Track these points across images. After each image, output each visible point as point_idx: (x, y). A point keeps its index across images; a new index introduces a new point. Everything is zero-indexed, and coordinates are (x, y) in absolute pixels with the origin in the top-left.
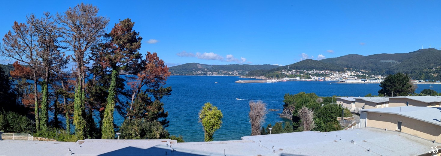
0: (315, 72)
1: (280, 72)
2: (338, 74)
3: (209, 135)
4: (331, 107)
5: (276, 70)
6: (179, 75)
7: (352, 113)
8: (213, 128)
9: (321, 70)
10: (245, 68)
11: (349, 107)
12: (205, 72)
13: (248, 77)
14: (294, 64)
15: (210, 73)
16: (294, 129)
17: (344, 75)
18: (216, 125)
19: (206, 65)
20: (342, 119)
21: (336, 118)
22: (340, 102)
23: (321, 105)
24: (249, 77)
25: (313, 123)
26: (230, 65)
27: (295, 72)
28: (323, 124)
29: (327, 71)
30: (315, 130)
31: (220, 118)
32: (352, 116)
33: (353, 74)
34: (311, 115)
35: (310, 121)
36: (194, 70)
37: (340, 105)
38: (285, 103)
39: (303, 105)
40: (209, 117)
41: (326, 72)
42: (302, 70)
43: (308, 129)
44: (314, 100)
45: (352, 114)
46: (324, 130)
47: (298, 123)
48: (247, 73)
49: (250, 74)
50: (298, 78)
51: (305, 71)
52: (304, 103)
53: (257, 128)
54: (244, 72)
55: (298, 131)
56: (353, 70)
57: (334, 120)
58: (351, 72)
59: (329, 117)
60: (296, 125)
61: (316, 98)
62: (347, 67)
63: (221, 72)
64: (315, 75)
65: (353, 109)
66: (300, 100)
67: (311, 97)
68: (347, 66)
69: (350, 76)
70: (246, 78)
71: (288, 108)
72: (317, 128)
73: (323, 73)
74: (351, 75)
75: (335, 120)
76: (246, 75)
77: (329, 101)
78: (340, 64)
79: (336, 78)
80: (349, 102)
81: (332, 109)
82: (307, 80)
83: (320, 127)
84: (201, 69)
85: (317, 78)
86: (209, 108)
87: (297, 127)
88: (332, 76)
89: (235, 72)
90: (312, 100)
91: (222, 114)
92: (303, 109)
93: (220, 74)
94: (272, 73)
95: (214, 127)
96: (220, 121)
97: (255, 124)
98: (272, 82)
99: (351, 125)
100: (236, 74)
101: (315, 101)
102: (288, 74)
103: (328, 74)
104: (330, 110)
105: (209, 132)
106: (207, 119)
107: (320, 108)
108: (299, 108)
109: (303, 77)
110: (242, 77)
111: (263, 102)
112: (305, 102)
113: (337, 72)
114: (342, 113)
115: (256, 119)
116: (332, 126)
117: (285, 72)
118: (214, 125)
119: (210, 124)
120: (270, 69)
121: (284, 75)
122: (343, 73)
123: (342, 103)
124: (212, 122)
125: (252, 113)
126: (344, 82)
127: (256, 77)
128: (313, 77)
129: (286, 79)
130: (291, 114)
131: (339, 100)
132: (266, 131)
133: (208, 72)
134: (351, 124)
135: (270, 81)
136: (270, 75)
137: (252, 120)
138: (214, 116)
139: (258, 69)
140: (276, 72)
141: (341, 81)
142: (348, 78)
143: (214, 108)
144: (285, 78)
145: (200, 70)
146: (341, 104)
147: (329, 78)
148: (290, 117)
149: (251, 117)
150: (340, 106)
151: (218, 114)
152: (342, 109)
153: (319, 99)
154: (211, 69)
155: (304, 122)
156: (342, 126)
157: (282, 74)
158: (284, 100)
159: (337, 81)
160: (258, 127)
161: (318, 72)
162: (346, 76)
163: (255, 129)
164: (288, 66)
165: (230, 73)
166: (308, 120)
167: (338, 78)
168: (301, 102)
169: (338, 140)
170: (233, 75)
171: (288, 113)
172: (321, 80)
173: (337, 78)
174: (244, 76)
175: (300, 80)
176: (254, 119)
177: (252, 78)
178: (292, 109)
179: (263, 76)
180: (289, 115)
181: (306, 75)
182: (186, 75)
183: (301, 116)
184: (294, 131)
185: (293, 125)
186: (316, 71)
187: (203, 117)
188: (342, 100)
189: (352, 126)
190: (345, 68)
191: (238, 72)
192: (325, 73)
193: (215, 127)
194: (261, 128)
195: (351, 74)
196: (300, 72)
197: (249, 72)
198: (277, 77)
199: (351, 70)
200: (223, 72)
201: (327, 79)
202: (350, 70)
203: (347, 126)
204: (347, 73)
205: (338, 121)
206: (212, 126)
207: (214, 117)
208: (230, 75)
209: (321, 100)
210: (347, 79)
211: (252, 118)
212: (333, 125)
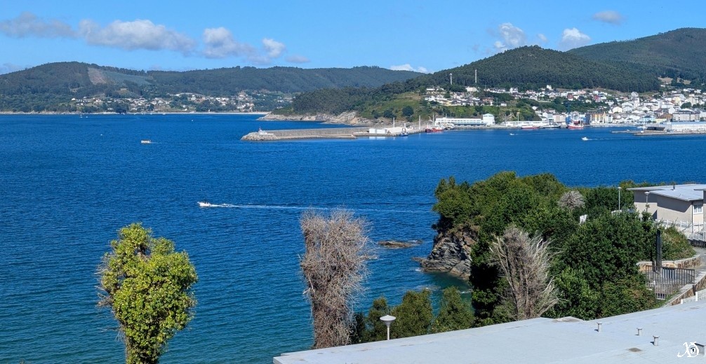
0: (552, 95)
1: (417, 98)
2: (637, 103)
3: (144, 354)
4: (613, 225)
5: (402, 89)
6: (11, 113)
7: (694, 243)
8: (158, 326)
9: (576, 89)
10: (282, 82)
11: (681, 223)
12: (119, 101)
13: (294, 118)
14: (472, 64)
15: (141, 102)
16: (476, 314)
17: (660, 104)
18: (171, 313)
19: (123, 71)
20: (656, 268)
21: (633, 263)
22: (648, 206)
23: (578, 220)
24: (298, 118)
25: (549, 288)
26: (223, 69)
27: (476, 94)
28: (586, 292)
29: (596, 92)
30: (558, 312)
31: (184, 283)
32: (694, 253)
33: (692, 100)
34: (538, 255)
35: (539, 282)
36: (75, 90)
37: (646, 216)
38: (439, 217)
39: (507, 220)
40: (141, 284)
41: (595, 95)
42: (502, 87)
43: (532, 312)
44: (552, 202)
45: (695, 249)
46: (591, 312)
47: (494, 292)
48: (289, 99)
49: (302, 105)
50: (488, 120)
51: (516, 91)
52: (515, 211)
53: (335, 318)
54: (275, 96)
55: (495, 322)
56: (694, 85)
57: (628, 271)
58: (686, 95)
59: (607, 261)
60: (485, 300)
61: (558, 192)
62: (670, 74)
63: (184, 97)
64: (553, 108)
65: (696, 229)
66: (497, 204)
67: (540, 187)
68: (670, 71)
69: (683, 107)
70: (286, 121)
71: (453, 234)
72: (568, 304)
73: (581, 97)
74: (687, 105)
75: (632, 272)
76: (285, 109)
77: (606, 204)
78: (646, 63)
79: (631, 117)
80: (680, 205)
81: (619, 234)
82: (523, 124)
83: (576, 302)
84: (105, 86)
85: (560, 119)
86: (141, 246)
87: (490, 307)
88: (616, 109)
89: (241, 96)
90: (545, 200)
91: (193, 269)
92: (508, 235)
93: (181, 108)
94: (388, 102)
95: (162, 324)
96: (185, 296)
97: (328, 303)
98: (388, 135)
99: (689, 287)
100: (244, 105)
101: (556, 205)
102: (449, 104)
103: (602, 104)
104: (609, 237)
105: (144, 343)
106: (135, 292)
107: (573, 228)
108: (493, 234)
109: (508, 113)
110: (268, 116)
111: (356, 216)
112: (517, 211)
113: (634, 94)
114: (656, 244)
115: (329, 281)
116: (620, 297)
117: (436, 97)
118: (162, 315)
119: (144, 312)
120: (380, 85)
121: (434, 107)
122: (656, 97)
123: (653, 207)
124: (152, 303)
125: (313, 259)
126: (662, 129)
127: (325, 117)
128: (545, 114)
129: (441, 123)
130: (464, 257)
131: (642, 197)
132: (369, 328)
133: (133, 98)
134: (690, 283)
135: (381, 131)
136: (380, 109)
137: (316, 286)
138: (160, 278)
139: (333, 86)
140: (403, 95)
141: (649, 125)
142: (676, 117)
143: (156, 244)
144: (438, 120)
145: (101, 91)
146: (651, 211)
147: (606, 118)
148: (462, 269)
149: (309, 276)
150: (645, 218)
151: (174, 271)
152: (655, 231)
153: (567, 194)
154: (142, 87)
155: (516, 287)
156: (657, 292)
157: (425, 103)
158: (438, 202)
159: (635, 128)
160: (338, 314)
161: (564, 94)
162: (666, 110)
163: (328, 324)
164: (449, 71)
165: (223, 101)
166: (531, 278)
167: (638, 118)
168: (502, 209)
169: (644, 345)
170: (234, 108)
171: (452, 252)
172: (576, 124)
173: (636, 114)
174: (276, 112)
175: (497, 126)
176: (324, 282)
177: (307, 119)
178: (468, 240)
179: (354, 113)
180: (456, 260)
181: (519, 106)
182: (43, 113)
183: (503, 264)
184: (477, 322)
185: (474, 300)
186: (555, 91)
187: (116, 285)
188: (655, 198)
189: (694, 290)
190: (663, 80)
191: (254, 96)
192: (590, 98)
193: (168, 323)
194: (350, 317)
195: (687, 101)
196: (495, 95)
197: (298, 97)
198: (409, 114)
199: (686, 87)
200: (193, 99)
201: (596, 122)
202: (681, 86)
203: (678, 292)
204: (669, 95)
205: (641, 277)
206: (153, 317)
207: (163, 282)
208: (220, 110)
209: (578, 198)
210: (671, 121)
211: (313, 277)
212: (625, 292)
